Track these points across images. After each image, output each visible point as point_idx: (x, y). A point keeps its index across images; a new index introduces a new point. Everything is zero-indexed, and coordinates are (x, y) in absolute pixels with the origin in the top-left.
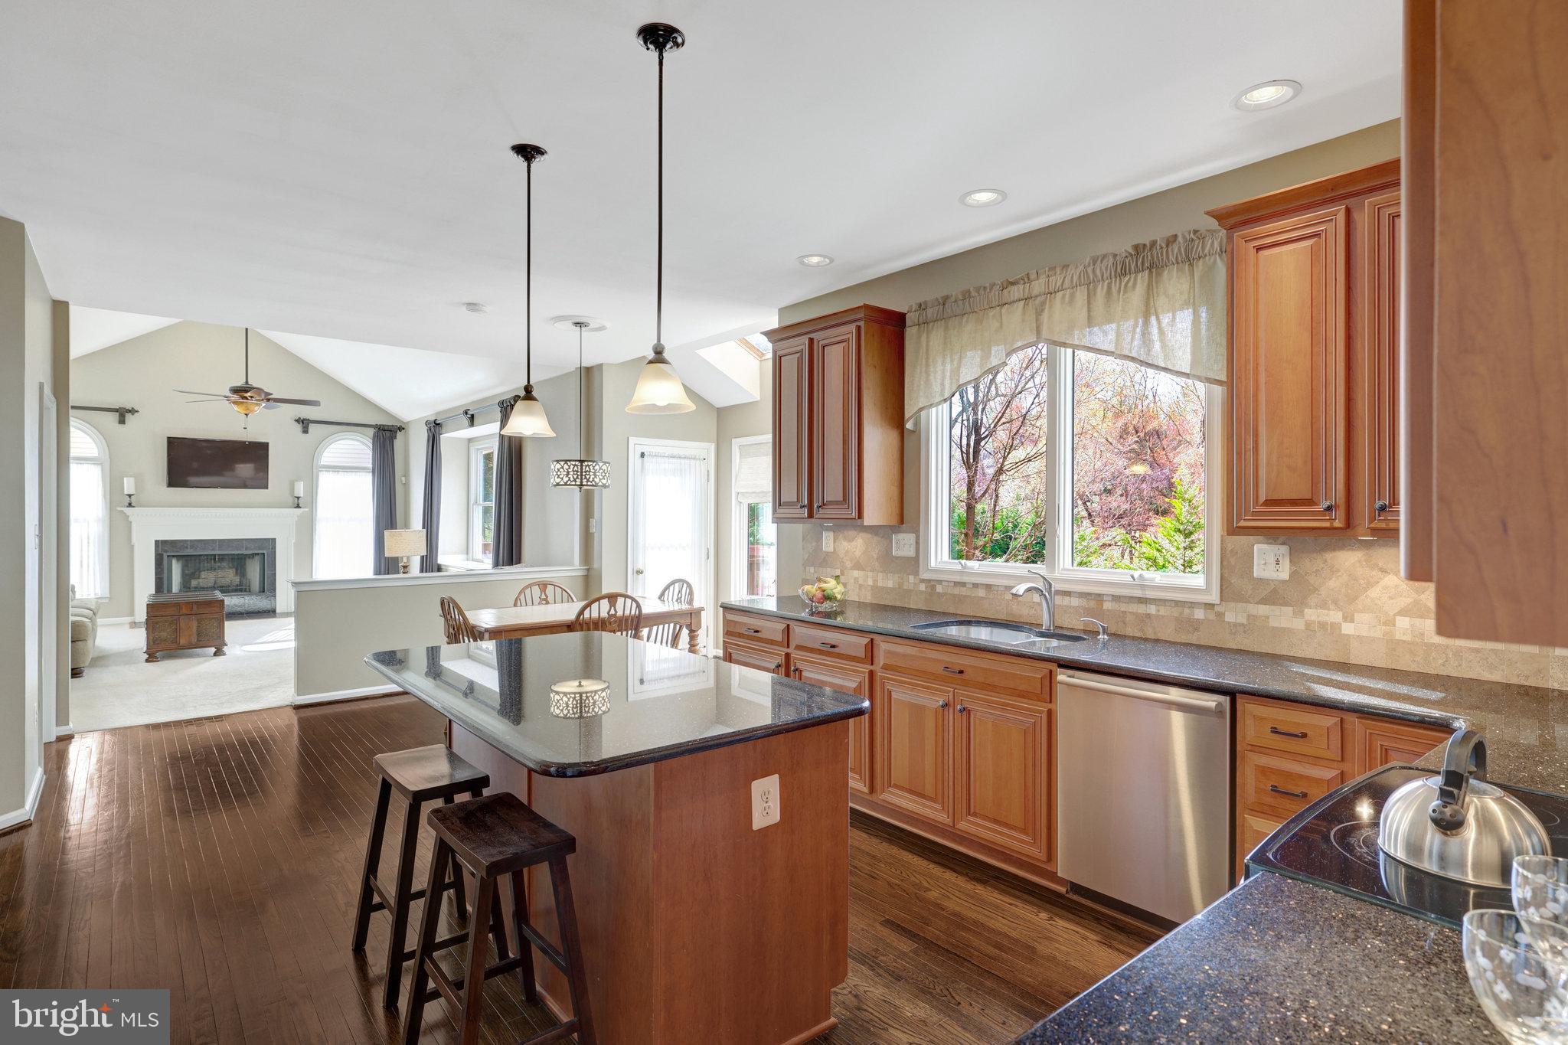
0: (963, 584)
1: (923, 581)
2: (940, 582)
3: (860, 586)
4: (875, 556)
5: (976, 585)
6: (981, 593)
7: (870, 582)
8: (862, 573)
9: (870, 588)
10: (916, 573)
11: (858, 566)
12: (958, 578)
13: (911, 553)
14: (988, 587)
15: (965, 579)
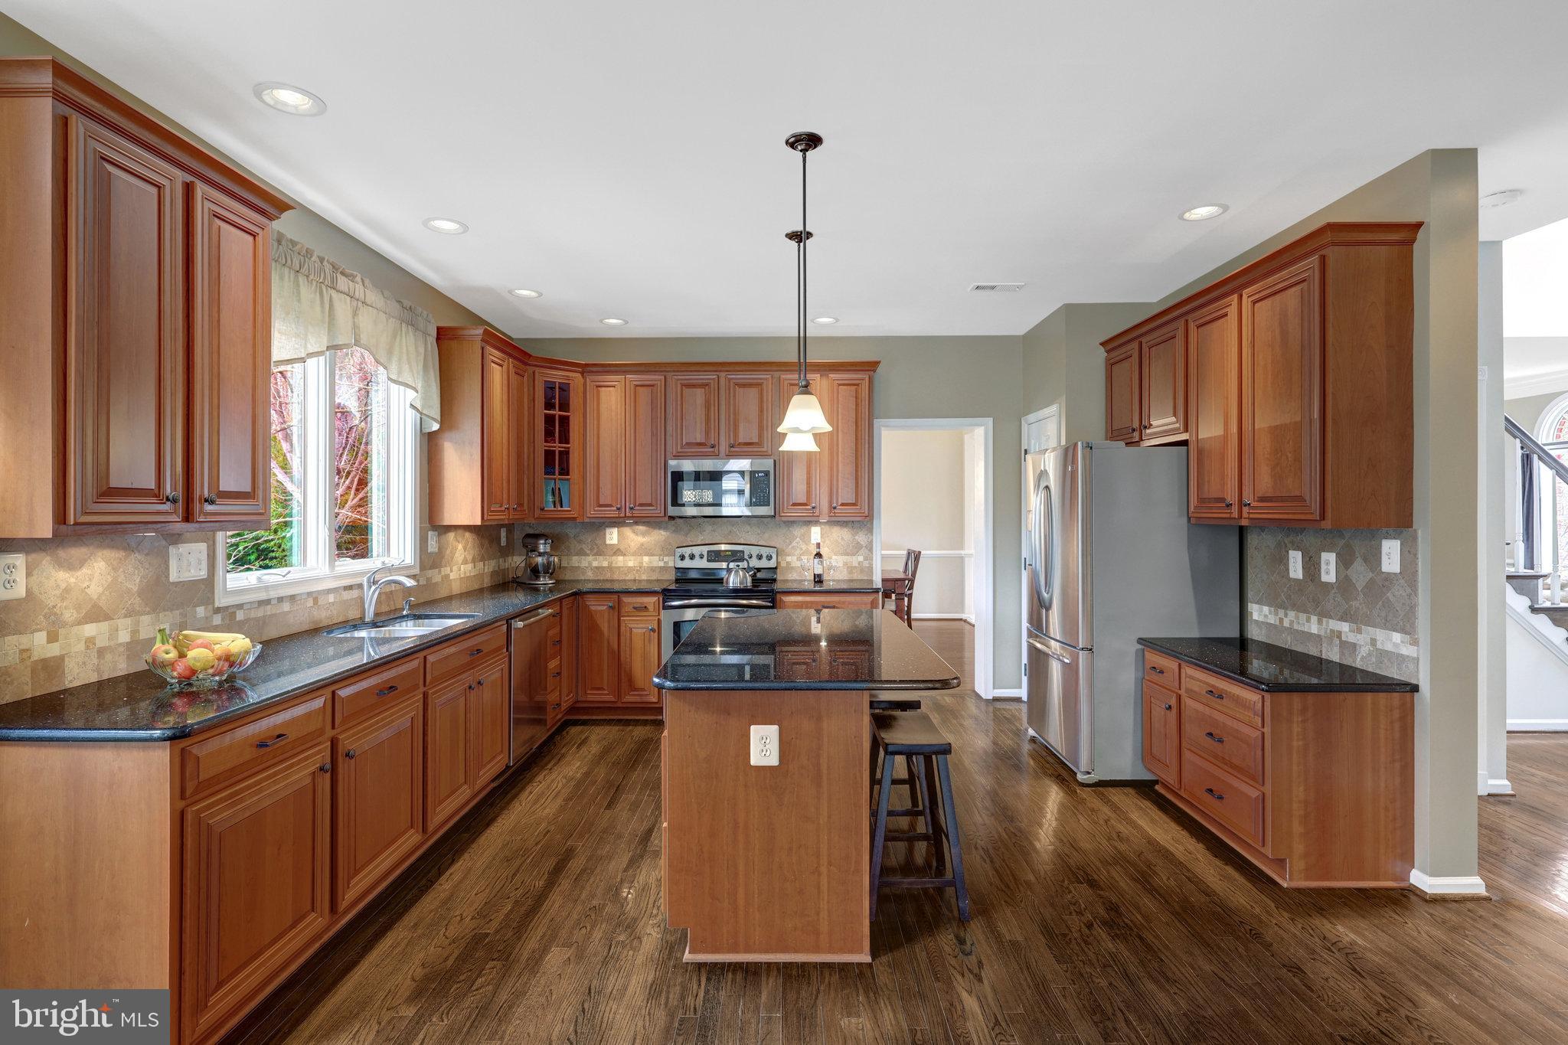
0: (268, 602)
1: (218, 610)
2: (240, 606)
3: (101, 652)
4: (136, 589)
5: (280, 599)
6: (286, 607)
7: (124, 637)
8: (104, 626)
9: (122, 649)
10: (209, 600)
11: (95, 614)
12: (263, 596)
13: (203, 574)
14: (292, 598)
15: (273, 594)
